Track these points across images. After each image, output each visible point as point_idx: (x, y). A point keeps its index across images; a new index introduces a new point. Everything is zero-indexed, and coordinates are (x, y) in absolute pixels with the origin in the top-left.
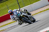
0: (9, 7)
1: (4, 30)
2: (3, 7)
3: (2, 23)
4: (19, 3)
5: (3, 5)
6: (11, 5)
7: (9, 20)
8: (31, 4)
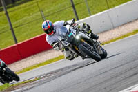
0: (47, 14)
1: (30, 82)
2: (29, 15)
3: (25, 60)
4: (75, 3)
5: (29, 9)
7: (46, 53)
8: (109, 8)
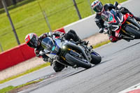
0: (49, 14)
6: (54, 8)
